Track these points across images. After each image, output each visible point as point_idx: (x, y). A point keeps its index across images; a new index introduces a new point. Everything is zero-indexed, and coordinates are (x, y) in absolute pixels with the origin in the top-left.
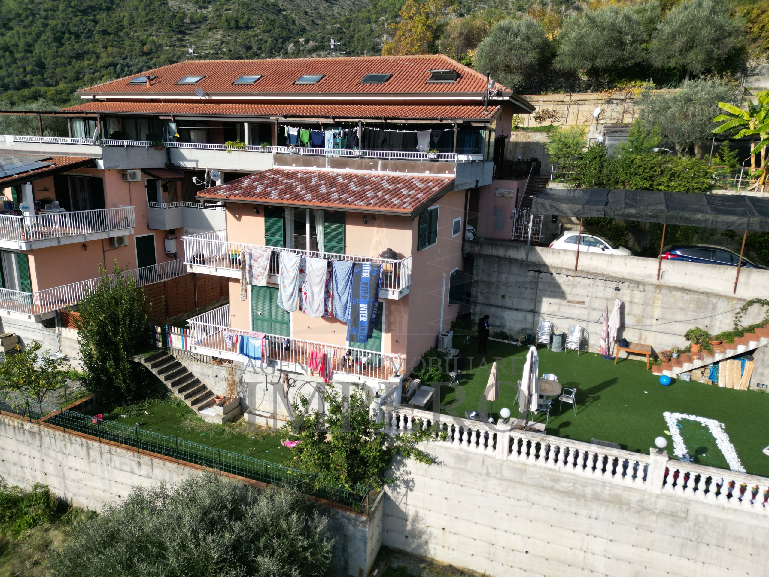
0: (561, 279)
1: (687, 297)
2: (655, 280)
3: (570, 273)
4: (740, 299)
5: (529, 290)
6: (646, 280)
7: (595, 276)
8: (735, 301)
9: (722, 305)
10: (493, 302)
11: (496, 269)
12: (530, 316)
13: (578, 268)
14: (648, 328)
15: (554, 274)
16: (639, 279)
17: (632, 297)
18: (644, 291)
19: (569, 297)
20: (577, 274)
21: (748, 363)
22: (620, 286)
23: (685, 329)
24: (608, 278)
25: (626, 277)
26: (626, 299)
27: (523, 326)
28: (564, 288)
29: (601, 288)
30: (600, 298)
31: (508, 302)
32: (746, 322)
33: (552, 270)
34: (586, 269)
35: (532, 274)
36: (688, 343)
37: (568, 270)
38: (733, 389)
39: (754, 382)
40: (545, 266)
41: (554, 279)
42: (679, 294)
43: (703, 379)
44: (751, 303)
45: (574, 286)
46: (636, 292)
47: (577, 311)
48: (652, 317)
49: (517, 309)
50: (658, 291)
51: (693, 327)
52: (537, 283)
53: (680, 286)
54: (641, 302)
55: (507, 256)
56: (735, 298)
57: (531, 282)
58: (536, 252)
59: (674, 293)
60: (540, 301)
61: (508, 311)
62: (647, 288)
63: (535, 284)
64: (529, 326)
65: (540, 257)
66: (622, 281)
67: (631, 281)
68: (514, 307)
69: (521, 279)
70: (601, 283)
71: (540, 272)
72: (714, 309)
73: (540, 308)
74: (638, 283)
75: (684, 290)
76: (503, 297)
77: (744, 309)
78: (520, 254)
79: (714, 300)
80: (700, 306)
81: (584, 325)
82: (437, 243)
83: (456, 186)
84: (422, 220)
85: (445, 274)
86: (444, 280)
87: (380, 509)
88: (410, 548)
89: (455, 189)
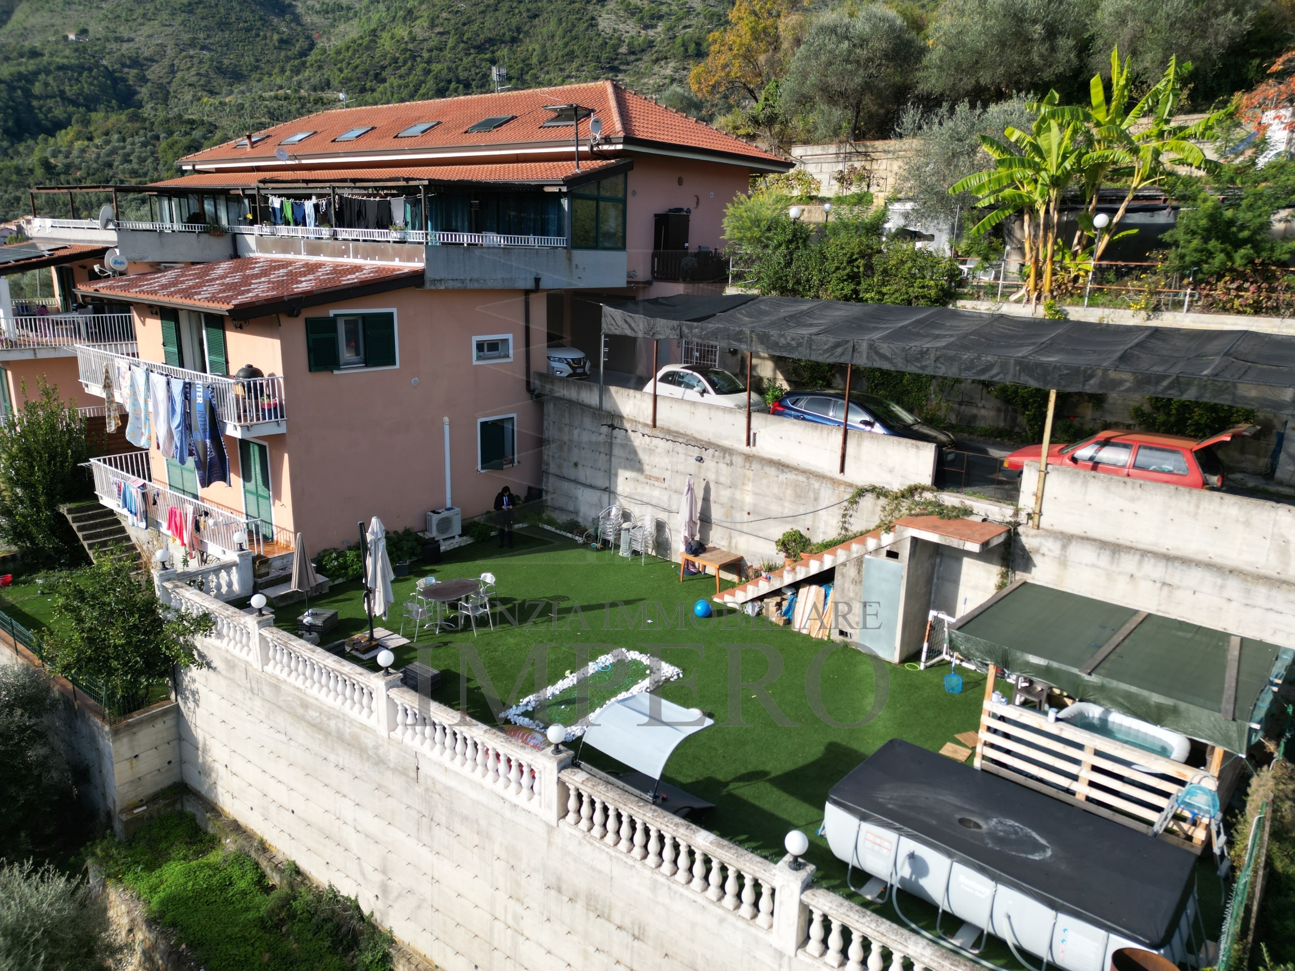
0: (638, 441)
1: (783, 477)
2: (743, 447)
3: (647, 431)
4: (851, 485)
5: (603, 455)
6: (734, 446)
7: (674, 436)
8: (842, 488)
9: (828, 495)
10: (563, 472)
11: (567, 421)
12: (606, 498)
13: (658, 423)
14: (738, 526)
15: (630, 432)
16: (725, 443)
17: (717, 473)
18: (732, 464)
19: (647, 472)
20: (656, 432)
21: (830, 592)
22: (704, 454)
24: (690, 441)
26: (711, 477)
28: (641, 454)
29: (682, 457)
30: (682, 474)
31: (583, 474)
33: (627, 425)
34: (666, 425)
35: (605, 429)
37: (646, 425)
38: (809, 637)
40: (621, 417)
41: (629, 440)
42: (772, 471)
44: (861, 492)
45: (651, 451)
46: (723, 466)
47: (657, 494)
48: (742, 510)
49: (591, 486)
50: (747, 465)
52: (611, 445)
53: (775, 458)
54: (729, 483)
55: (580, 400)
56: (843, 483)
57: (605, 442)
58: (611, 396)
59: (768, 469)
60: (616, 475)
61: (582, 488)
62: (734, 458)
63: (609, 446)
65: (614, 402)
66: (705, 445)
67: (717, 447)
68: (588, 482)
69: (594, 438)
70: (681, 448)
71: (613, 427)
72: (816, 499)
73: (617, 486)
74: (724, 451)
75: (781, 466)
76: (576, 465)
77: (853, 501)
79: (816, 485)
80: (800, 495)
81: (659, 514)
82: (397, 366)
83: (434, 281)
84: (312, 326)
85: (446, 419)
86: (447, 429)
87: (159, 725)
88: (204, 790)
89: (428, 286)
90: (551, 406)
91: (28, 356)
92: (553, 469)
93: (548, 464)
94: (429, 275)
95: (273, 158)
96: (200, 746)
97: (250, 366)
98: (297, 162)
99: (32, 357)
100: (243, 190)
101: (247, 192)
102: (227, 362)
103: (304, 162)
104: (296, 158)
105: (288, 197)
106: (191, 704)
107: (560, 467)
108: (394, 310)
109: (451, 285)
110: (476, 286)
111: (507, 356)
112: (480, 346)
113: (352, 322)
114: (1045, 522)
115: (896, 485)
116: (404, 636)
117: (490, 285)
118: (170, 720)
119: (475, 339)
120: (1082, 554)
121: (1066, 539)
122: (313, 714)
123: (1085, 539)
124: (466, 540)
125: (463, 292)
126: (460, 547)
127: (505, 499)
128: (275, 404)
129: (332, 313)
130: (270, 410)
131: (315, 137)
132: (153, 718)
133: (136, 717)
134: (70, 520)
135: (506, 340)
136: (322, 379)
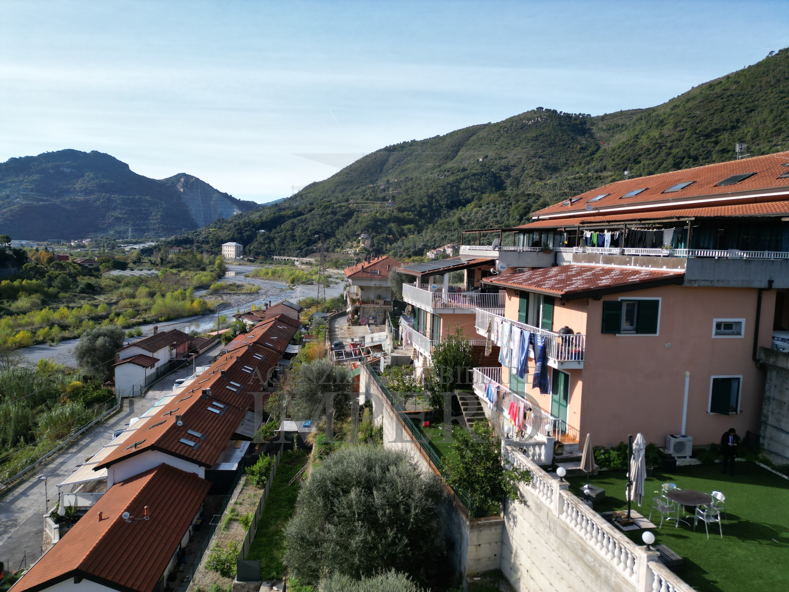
82: (658, 334)
83: (690, 281)
84: (607, 306)
85: (688, 373)
86: (687, 380)
87: (493, 530)
88: (512, 581)
89: (686, 284)
90: (774, 373)
91: (451, 312)
92: (771, 420)
93: (767, 417)
94: (687, 278)
95: (584, 210)
96: (514, 551)
97: (567, 327)
98: (597, 211)
99: (453, 313)
100: (565, 228)
101: (567, 229)
102: (553, 323)
103: (601, 211)
104: (597, 209)
105: (595, 231)
106: (512, 524)
107: (779, 421)
108: (660, 299)
109: (702, 284)
110: (721, 285)
111: (739, 334)
112: (718, 326)
113: (631, 305)
116: (652, 521)
117: (732, 284)
118: (499, 528)
119: (716, 320)
122: (588, 558)
124: (695, 462)
125: (712, 288)
126: (690, 466)
127: (731, 438)
128: (579, 351)
129: (620, 299)
130: (575, 354)
131: (609, 197)
132: (491, 525)
133: (483, 521)
134: (459, 399)
135: (739, 323)
136: (609, 339)
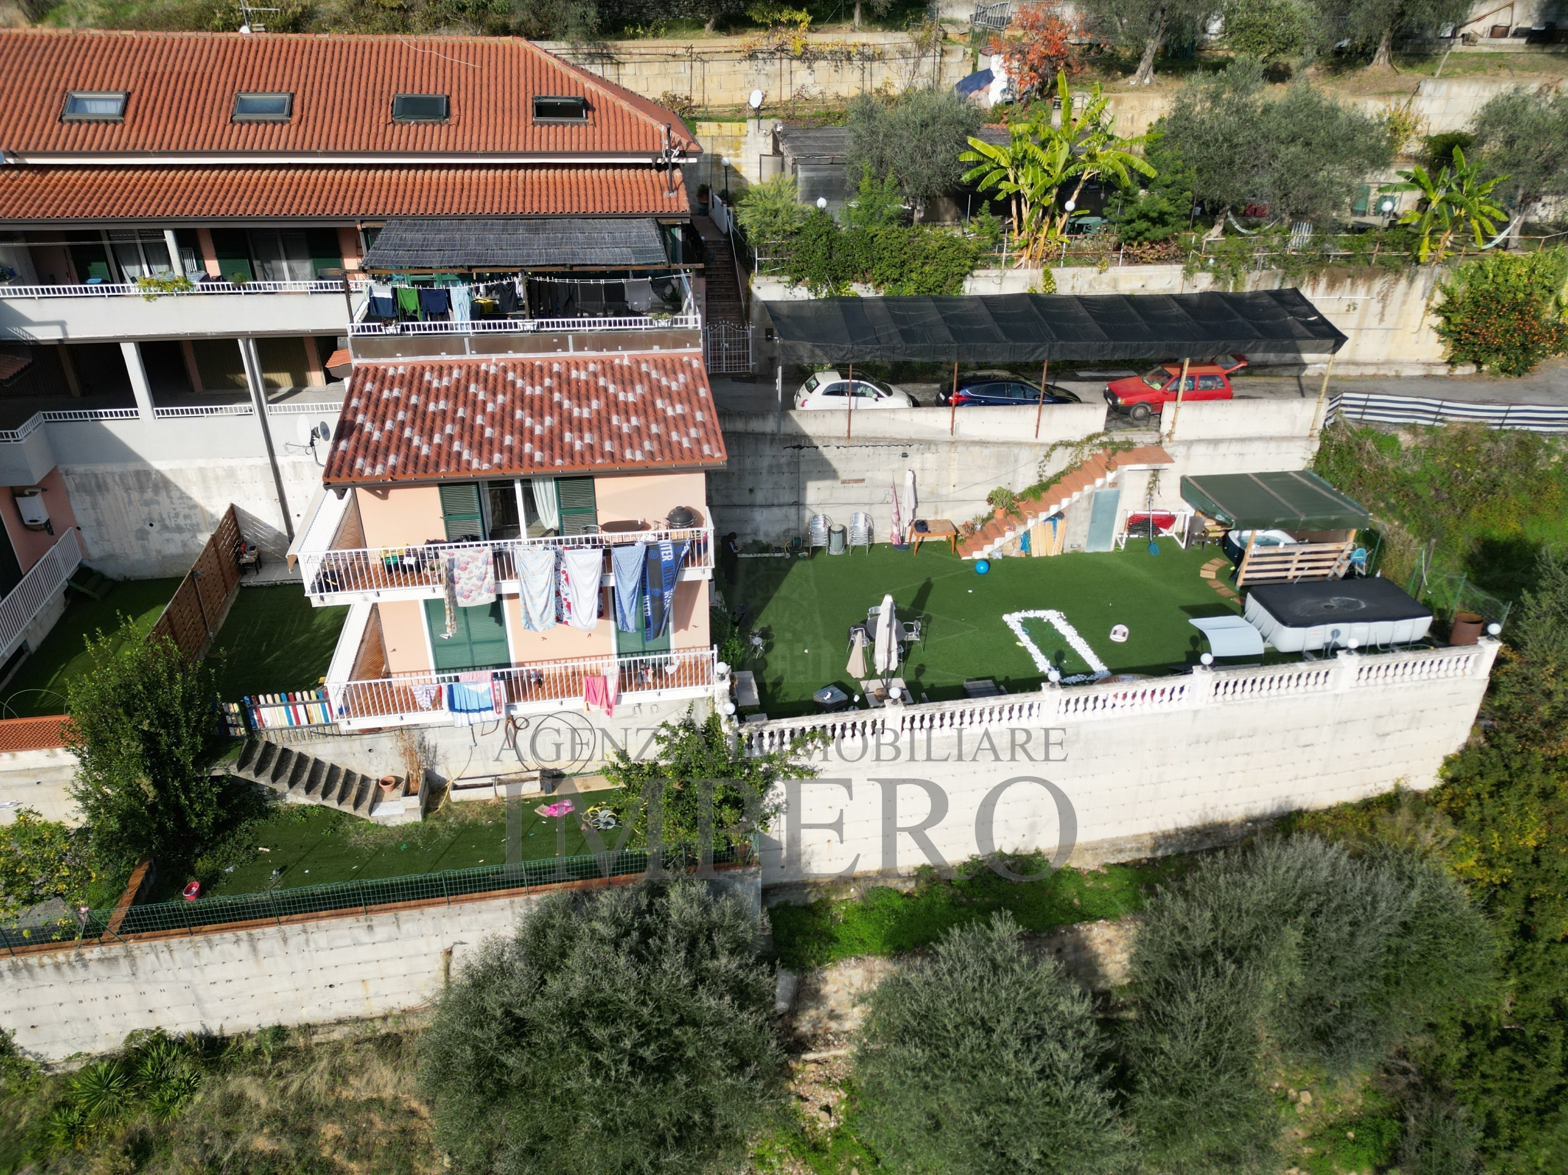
0: (830, 454)
1: (986, 451)
2: (948, 437)
3: (841, 443)
4: (1042, 445)
5: (787, 476)
6: (938, 437)
7: (874, 442)
8: (1038, 448)
9: (1025, 454)
10: (736, 500)
12: (792, 511)
13: (852, 435)
14: (944, 498)
15: (821, 448)
16: (929, 437)
17: (924, 462)
18: (937, 451)
19: (843, 476)
20: (851, 442)
21: (1059, 522)
22: (908, 450)
23: (985, 491)
24: (892, 442)
25: (914, 437)
26: (917, 468)
27: (784, 527)
28: (835, 464)
29: (884, 457)
30: (884, 470)
31: (759, 497)
32: (1051, 471)
33: (816, 443)
34: (861, 433)
35: (789, 450)
36: (990, 508)
37: (839, 438)
38: (1047, 557)
39: (1068, 543)
40: (805, 437)
41: (821, 455)
42: (976, 450)
43: (1015, 552)
44: (1054, 447)
45: (848, 459)
46: (928, 455)
47: (855, 493)
48: (948, 484)
49: (773, 505)
50: (953, 449)
51: (994, 487)
52: (797, 464)
53: (977, 439)
54: (935, 467)
55: (750, 430)
56: (1037, 445)
57: (789, 464)
58: (791, 419)
59: (972, 449)
60: (805, 489)
61: (760, 510)
62: (939, 447)
63: (795, 465)
64: (792, 525)
65: (797, 425)
66: (909, 443)
67: (921, 442)
68: (769, 502)
69: (775, 462)
70: (883, 451)
71: (800, 447)
72: (1016, 461)
73: (805, 496)
74: (928, 444)
75: (983, 443)
76: (751, 491)
77: (1048, 456)
78: (769, 425)
79: (1016, 450)
80: (1001, 461)
81: (866, 509)
97: (681, 508)
107: (728, 497)
114: (1175, 437)
115: (1077, 437)
120: (1199, 450)
121: (1189, 443)
123: (1200, 441)
